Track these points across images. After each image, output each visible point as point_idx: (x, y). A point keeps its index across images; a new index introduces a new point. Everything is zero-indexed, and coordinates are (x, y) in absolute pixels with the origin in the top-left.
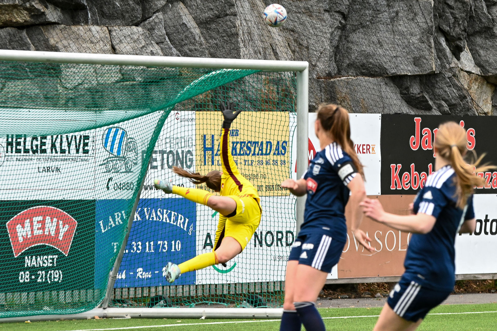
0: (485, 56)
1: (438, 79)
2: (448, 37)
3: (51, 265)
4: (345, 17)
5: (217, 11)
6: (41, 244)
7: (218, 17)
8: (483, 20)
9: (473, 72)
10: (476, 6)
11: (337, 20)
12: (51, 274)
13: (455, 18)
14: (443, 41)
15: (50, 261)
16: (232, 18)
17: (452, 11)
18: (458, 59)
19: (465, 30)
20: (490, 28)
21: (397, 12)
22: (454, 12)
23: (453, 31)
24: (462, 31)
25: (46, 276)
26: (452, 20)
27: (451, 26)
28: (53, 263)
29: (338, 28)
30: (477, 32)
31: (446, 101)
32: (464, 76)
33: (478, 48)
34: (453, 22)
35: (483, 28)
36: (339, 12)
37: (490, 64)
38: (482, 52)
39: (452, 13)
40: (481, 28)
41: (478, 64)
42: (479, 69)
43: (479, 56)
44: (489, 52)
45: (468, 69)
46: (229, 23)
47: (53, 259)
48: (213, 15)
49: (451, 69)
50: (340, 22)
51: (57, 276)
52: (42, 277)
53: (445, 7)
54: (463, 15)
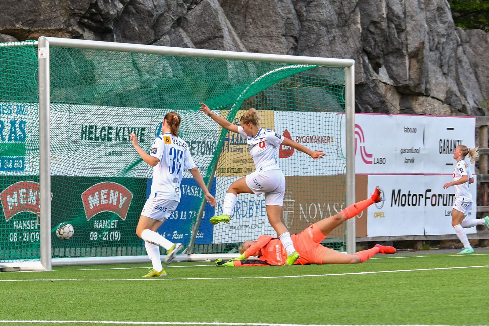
0: (397, 71)
1: (364, 88)
2: (371, 56)
3: (113, 227)
4: (296, 40)
5: (208, 34)
6: (106, 211)
7: (210, 39)
8: (395, 43)
9: (388, 83)
10: (389, 32)
11: (291, 42)
12: (112, 235)
13: (375, 41)
14: (366, 58)
15: (113, 224)
16: (220, 40)
17: (373, 36)
18: (378, 73)
19: (383, 51)
20: (399, 49)
21: (334, 37)
22: (375, 36)
23: (374, 51)
24: (381, 51)
25: (109, 236)
26: (373, 43)
27: (373, 48)
28: (114, 226)
29: (292, 48)
30: (390, 52)
31: (371, 105)
32: (382, 86)
33: (391, 65)
34: (374, 44)
35: (395, 49)
36: (292, 36)
37: (400, 77)
38: (394, 68)
39: (373, 38)
40: (393, 49)
41: (391, 77)
42: (392, 81)
43: (392, 71)
44: (399, 68)
45: (384, 81)
46: (218, 43)
47: (114, 223)
48: (205, 38)
49: (373, 80)
50: (293, 44)
51: (117, 236)
52: (106, 237)
53: (368, 32)
54: (382, 39)
